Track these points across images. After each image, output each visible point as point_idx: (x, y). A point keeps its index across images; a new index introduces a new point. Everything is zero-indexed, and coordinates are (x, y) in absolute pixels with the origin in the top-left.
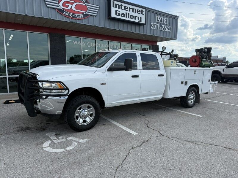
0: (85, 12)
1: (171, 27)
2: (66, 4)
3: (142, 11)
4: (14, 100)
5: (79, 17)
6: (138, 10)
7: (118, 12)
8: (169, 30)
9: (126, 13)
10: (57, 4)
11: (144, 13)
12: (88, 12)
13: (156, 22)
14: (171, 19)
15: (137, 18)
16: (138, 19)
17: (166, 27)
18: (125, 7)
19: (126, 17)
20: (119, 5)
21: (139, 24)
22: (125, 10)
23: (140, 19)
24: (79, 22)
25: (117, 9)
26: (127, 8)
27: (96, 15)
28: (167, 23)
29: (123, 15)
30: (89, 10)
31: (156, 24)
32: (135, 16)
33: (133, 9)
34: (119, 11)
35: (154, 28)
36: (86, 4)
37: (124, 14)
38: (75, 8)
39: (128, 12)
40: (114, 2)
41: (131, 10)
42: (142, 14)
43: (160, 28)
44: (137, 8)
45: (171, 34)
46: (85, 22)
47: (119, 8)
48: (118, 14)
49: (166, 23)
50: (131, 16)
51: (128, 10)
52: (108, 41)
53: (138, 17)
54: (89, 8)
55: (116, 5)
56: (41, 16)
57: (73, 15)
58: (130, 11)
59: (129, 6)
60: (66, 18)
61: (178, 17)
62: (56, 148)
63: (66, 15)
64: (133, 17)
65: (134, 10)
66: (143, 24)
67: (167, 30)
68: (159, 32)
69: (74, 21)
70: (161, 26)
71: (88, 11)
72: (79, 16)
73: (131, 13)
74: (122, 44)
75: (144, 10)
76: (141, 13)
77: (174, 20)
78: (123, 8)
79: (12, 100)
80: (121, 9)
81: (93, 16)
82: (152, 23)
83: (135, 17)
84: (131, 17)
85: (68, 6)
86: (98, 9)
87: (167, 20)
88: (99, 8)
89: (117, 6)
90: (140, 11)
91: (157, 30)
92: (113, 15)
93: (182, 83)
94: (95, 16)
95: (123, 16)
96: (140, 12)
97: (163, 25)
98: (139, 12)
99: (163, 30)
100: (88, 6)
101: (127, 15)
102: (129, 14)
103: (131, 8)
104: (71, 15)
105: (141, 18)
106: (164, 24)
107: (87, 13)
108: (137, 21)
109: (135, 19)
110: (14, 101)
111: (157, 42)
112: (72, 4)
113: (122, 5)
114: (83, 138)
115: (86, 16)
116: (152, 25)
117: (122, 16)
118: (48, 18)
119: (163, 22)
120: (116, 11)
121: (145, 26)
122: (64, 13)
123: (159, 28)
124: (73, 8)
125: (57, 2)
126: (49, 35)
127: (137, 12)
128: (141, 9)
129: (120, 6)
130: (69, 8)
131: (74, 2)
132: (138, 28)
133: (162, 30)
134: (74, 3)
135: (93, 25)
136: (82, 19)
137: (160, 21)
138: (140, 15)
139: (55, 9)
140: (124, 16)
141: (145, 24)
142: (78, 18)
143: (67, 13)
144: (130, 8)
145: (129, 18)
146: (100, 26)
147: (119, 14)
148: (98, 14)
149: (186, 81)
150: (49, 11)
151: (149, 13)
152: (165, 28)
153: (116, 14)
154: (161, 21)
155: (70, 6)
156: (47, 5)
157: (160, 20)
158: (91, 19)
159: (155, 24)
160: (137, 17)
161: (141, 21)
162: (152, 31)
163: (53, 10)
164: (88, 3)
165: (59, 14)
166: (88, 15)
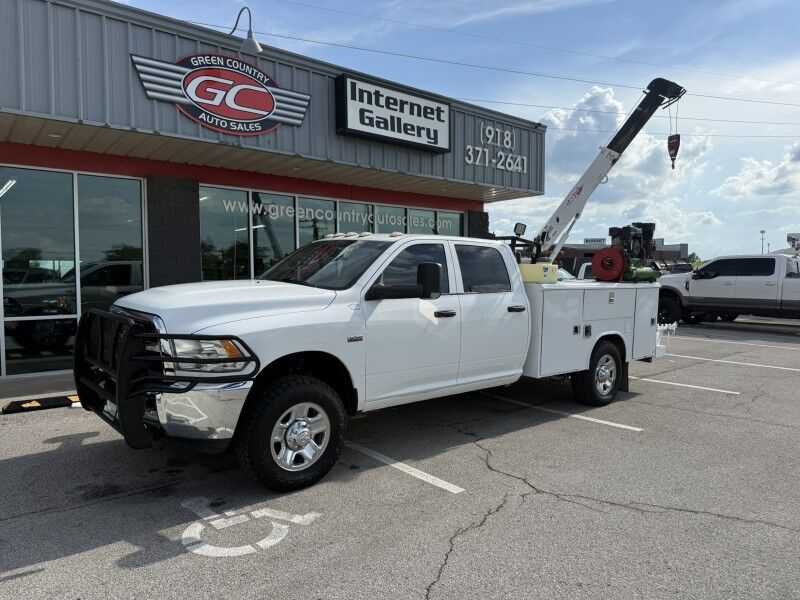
0: (265, 113)
1: (525, 158)
2: (209, 90)
3: (439, 109)
4: (38, 401)
5: (248, 127)
6: (426, 108)
7: (366, 114)
8: (520, 168)
9: (392, 118)
10: (180, 88)
11: (445, 116)
12: (274, 114)
13: (480, 145)
14: (525, 134)
15: (424, 133)
16: (429, 136)
17: (512, 158)
18: (388, 99)
20: (369, 94)
21: (431, 151)
22: (388, 107)
23: (432, 136)
24: (248, 144)
25: (365, 105)
26: (395, 103)
27: (299, 122)
28: (512, 145)
29: (383, 123)
30: (278, 108)
31: (480, 149)
32: (418, 127)
33: (412, 105)
34: (372, 112)
35: (475, 160)
36: (268, 88)
37: (385, 121)
38: (237, 100)
39: (397, 114)
40: (353, 86)
41: (407, 108)
42: (439, 119)
43: (494, 161)
44: (423, 103)
45: (524, 179)
46: (266, 144)
47: (370, 102)
48: (367, 121)
49: (508, 147)
50: (406, 125)
51: (398, 108)
52: (335, 199)
53: (428, 130)
54: (277, 101)
55: (362, 92)
56: (129, 125)
57: (229, 122)
58: (402, 110)
59: (399, 96)
60: (208, 132)
61: (546, 127)
62: (224, 545)
63: (206, 123)
64: (413, 128)
65: (416, 108)
66: (442, 151)
67: (513, 168)
68: (489, 173)
69: (231, 140)
70: (494, 155)
71: (275, 110)
72: (248, 124)
73: (407, 118)
74: (377, 209)
75: (445, 108)
76: (435, 116)
77: (533, 136)
78: (382, 101)
79: (30, 401)
80: (377, 104)
81: (291, 125)
82: (469, 147)
83: (420, 129)
84: (407, 128)
85: (213, 96)
86: (307, 103)
87: (512, 136)
88: (309, 101)
89: (365, 95)
90: (432, 109)
91: (484, 167)
92: (353, 123)
93: (576, 330)
94: (298, 126)
95: (382, 125)
96: (432, 113)
97: (500, 153)
98: (429, 115)
99: (503, 168)
100: (274, 97)
101: (395, 124)
102: (399, 120)
103: (407, 103)
104: (224, 124)
105: (436, 132)
106: (504, 149)
107: (271, 116)
108: (423, 140)
109: (419, 135)
110: (37, 404)
111: (481, 203)
112: (227, 89)
113: (377, 94)
114: (302, 512)
115: (268, 125)
116: (470, 153)
117: (378, 126)
118: (151, 132)
119: (502, 143)
120: (362, 111)
121: (448, 156)
122: (203, 116)
123: (490, 162)
124: (230, 102)
125: (181, 84)
126: (145, 182)
127: (425, 112)
128: (434, 105)
129: (373, 97)
130: (217, 102)
131: (231, 83)
132: (426, 161)
133: (499, 166)
134: (233, 86)
135: (292, 154)
136: (255, 134)
137: (493, 141)
138: (433, 124)
139: (173, 103)
140: (386, 128)
141: (448, 151)
142: (245, 131)
143: (211, 116)
144: (403, 103)
145: (399, 131)
146: (312, 157)
147: (371, 119)
148: (306, 120)
149: (588, 324)
150: (153, 109)
151: (459, 118)
152: (509, 160)
153: (362, 122)
154: (495, 139)
155: (220, 94)
156: (149, 93)
157: (491, 137)
158: (284, 133)
159: (477, 148)
160: (423, 128)
161: (436, 142)
162: (469, 172)
163: (164, 107)
164: (275, 86)
165: (186, 121)
166: (276, 122)
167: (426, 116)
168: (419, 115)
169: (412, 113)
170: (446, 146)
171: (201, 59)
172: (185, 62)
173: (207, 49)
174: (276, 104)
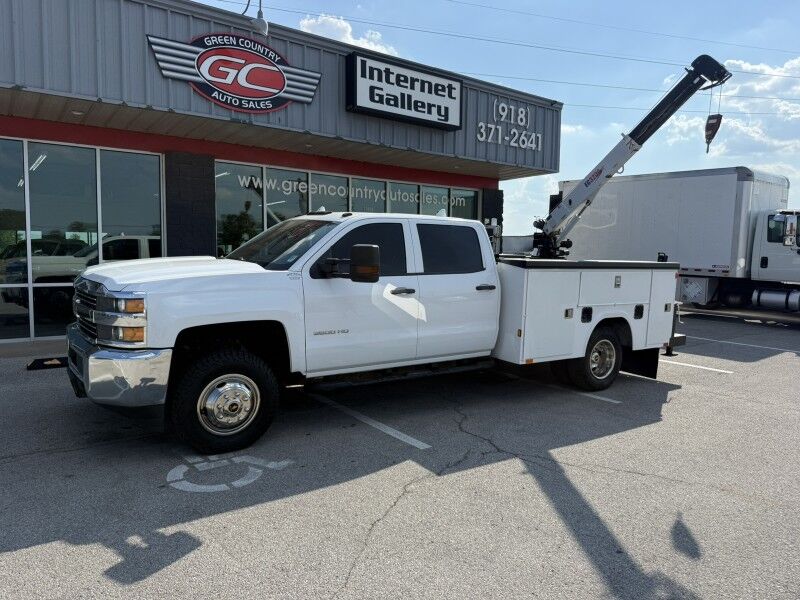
0: (276, 91)
1: (539, 135)
2: (221, 69)
3: (450, 87)
4: (58, 359)
5: (259, 105)
6: (437, 85)
7: (377, 91)
8: (534, 146)
9: (403, 95)
10: (193, 67)
11: (456, 93)
12: (285, 92)
13: (493, 122)
14: (540, 112)
15: (434, 110)
16: (439, 113)
17: (526, 135)
18: (398, 76)
19: (403, 107)
20: (379, 71)
21: (442, 128)
22: (399, 85)
23: (443, 113)
24: (259, 121)
25: (375, 83)
26: (406, 80)
27: (310, 100)
28: (527, 122)
29: (393, 100)
30: (288, 86)
31: (493, 127)
32: (429, 104)
33: (423, 82)
34: (382, 89)
35: (487, 138)
36: (280, 67)
37: (396, 98)
38: (248, 79)
39: (407, 92)
40: (364, 63)
41: (417, 85)
42: (450, 96)
43: (507, 138)
44: (435, 80)
45: (539, 158)
46: (276, 121)
47: (380, 80)
48: (377, 98)
49: (522, 124)
50: (416, 102)
51: (408, 85)
52: (347, 176)
54: (288, 79)
56: (145, 103)
57: (240, 100)
58: (412, 88)
59: (410, 74)
60: (221, 110)
61: (562, 104)
63: (219, 100)
64: (423, 106)
65: (426, 85)
66: (453, 128)
67: (528, 145)
68: (502, 151)
69: (242, 117)
70: (507, 132)
71: (286, 88)
72: (259, 102)
73: (417, 95)
74: (389, 185)
75: (456, 85)
76: (446, 94)
77: (549, 113)
78: (393, 78)
79: (51, 359)
80: (388, 81)
81: (302, 102)
82: (481, 124)
83: (430, 106)
84: (417, 105)
85: (225, 75)
86: (317, 81)
87: (527, 113)
88: (319, 79)
90: (443, 87)
91: (497, 144)
92: (363, 100)
94: (309, 103)
95: (392, 102)
96: (443, 90)
97: (514, 130)
98: (440, 93)
99: (516, 145)
100: (285, 75)
101: (405, 101)
102: (409, 97)
103: (417, 80)
104: (235, 102)
105: (446, 109)
106: (517, 127)
107: (282, 94)
108: (434, 117)
109: (430, 112)
110: (58, 362)
111: (496, 181)
112: (239, 67)
113: (388, 72)
114: (278, 459)
115: (279, 102)
116: (482, 130)
117: (388, 103)
118: (166, 110)
119: (516, 120)
120: (372, 89)
121: (460, 133)
122: (215, 94)
123: (503, 139)
124: (242, 81)
125: (194, 63)
126: (163, 157)
127: (436, 90)
128: (445, 82)
129: (384, 74)
130: (229, 80)
131: (243, 62)
132: (437, 137)
133: (512, 144)
134: (245, 65)
135: (301, 131)
136: (266, 112)
137: (507, 117)
138: (442, 101)
139: (186, 82)
140: (396, 105)
141: (459, 128)
142: (256, 109)
143: (224, 94)
144: (413, 80)
145: (409, 108)
146: (322, 134)
147: (381, 97)
148: (317, 97)
150: (168, 89)
151: (472, 95)
152: (523, 137)
153: (372, 99)
154: (509, 116)
155: (233, 73)
156: (164, 72)
157: (504, 114)
158: (294, 111)
159: (489, 126)
160: (434, 106)
161: (447, 119)
162: (481, 149)
163: (179, 85)
164: (286, 64)
165: (197, 97)
166: (287, 100)
167: (437, 94)
168: (430, 92)
169: (422, 90)
170: (457, 123)
171: (214, 40)
172: (199, 42)
173: (221, 30)
174: (287, 82)
